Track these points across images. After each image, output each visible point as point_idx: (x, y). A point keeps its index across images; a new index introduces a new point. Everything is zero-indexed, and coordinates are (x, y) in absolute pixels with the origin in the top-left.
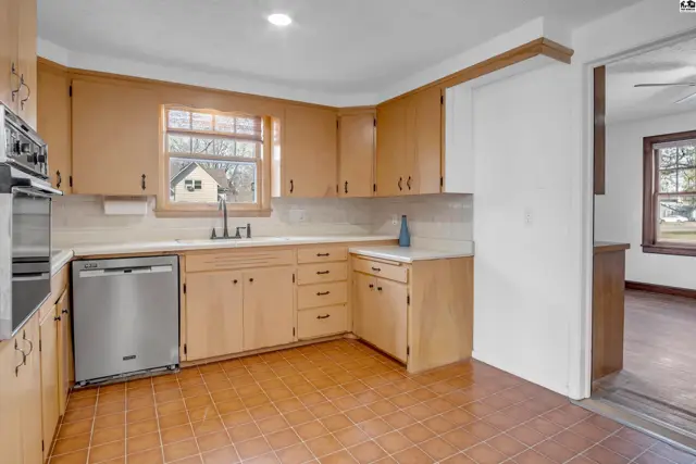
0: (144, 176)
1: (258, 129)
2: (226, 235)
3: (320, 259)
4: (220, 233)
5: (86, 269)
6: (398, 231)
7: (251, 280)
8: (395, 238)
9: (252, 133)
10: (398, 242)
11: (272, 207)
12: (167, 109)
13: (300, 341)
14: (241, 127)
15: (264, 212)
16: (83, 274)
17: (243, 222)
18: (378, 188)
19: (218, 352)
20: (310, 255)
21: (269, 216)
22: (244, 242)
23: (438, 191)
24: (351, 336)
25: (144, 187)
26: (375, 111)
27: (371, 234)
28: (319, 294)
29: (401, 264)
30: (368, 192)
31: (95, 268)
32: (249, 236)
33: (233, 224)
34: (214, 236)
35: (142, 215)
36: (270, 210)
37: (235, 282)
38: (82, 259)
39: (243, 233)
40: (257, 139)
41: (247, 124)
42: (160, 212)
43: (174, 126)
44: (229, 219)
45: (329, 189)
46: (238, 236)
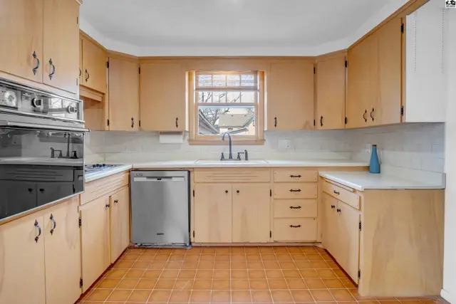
0: (177, 119)
1: (256, 82)
2: (231, 157)
3: (293, 179)
4: (227, 156)
5: (137, 176)
6: (369, 158)
7: (238, 192)
8: (367, 165)
9: (253, 85)
10: (368, 169)
11: (266, 138)
12: (197, 75)
13: (276, 242)
14: (244, 81)
15: (259, 141)
16: (136, 179)
17: (242, 148)
18: (348, 121)
19: (215, 240)
20: (285, 176)
21: (263, 144)
22: (242, 163)
23: (399, 122)
24: (320, 246)
25: (177, 126)
26: (346, 54)
27: (351, 160)
28: (291, 207)
29: (354, 191)
30: (340, 124)
31: (141, 176)
32: (246, 159)
33: (236, 150)
34: (223, 158)
35: (180, 144)
36: (264, 140)
37: (227, 192)
38: (137, 170)
39: (243, 156)
40: (255, 89)
41: (248, 79)
42: (191, 142)
43: (201, 85)
44: (232, 146)
45: (307, 123)
46: (239, 158)
